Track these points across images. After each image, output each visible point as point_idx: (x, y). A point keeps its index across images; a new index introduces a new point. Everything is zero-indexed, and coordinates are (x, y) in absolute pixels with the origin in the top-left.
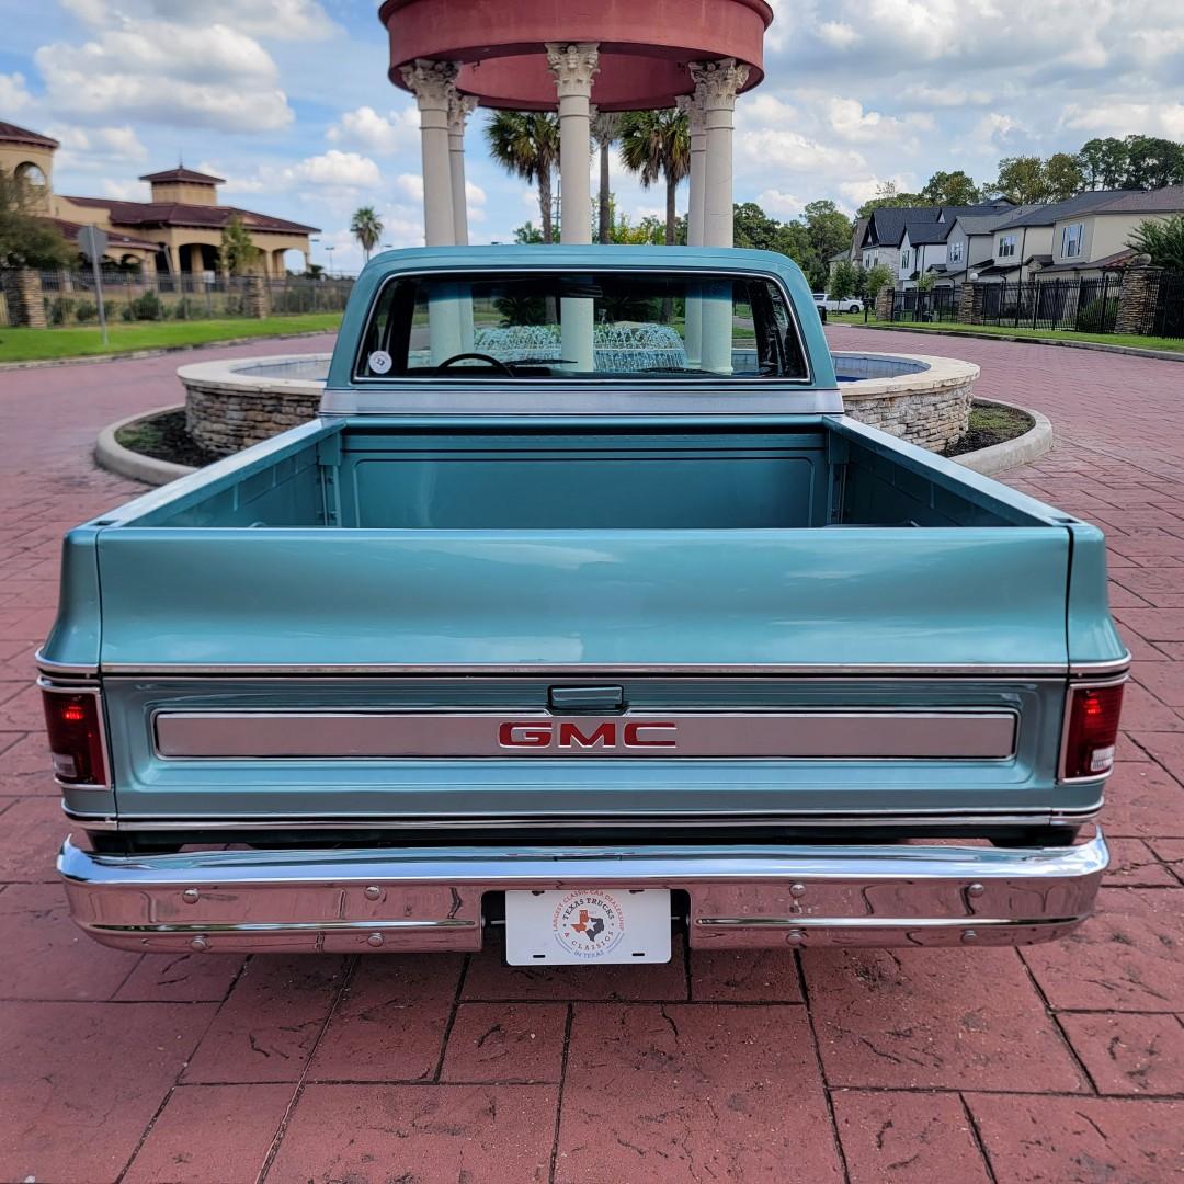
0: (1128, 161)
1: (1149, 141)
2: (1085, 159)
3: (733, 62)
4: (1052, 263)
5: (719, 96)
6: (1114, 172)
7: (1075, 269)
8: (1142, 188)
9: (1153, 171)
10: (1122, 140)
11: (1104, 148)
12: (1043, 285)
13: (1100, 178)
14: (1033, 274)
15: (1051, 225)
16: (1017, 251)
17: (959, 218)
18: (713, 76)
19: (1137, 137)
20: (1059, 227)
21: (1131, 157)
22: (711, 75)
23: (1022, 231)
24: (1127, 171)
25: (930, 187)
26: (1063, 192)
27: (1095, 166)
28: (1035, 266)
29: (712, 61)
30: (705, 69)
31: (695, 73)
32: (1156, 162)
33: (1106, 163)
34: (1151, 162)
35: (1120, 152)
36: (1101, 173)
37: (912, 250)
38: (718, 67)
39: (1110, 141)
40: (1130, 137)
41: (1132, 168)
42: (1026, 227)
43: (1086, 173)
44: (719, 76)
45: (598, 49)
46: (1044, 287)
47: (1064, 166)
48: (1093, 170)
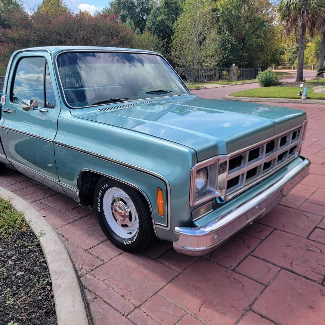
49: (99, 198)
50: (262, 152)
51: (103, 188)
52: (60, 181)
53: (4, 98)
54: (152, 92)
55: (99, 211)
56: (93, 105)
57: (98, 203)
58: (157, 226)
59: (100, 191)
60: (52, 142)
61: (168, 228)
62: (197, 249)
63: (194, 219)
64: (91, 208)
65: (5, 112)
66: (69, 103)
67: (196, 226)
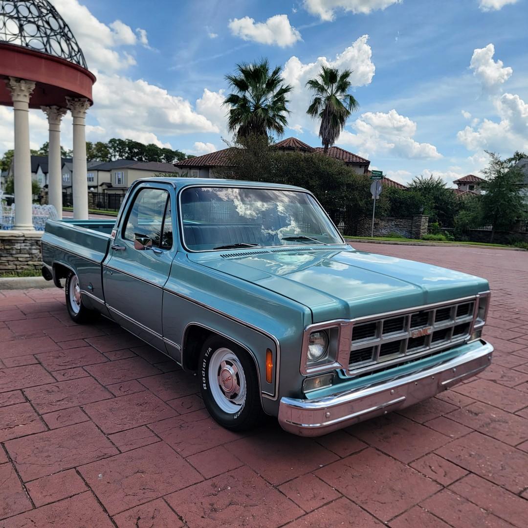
0: (127, 149)
1: (134, 142)
2: (110, 145)
3: (87, 100)
4: (111, 186)
5: (80, 112)
6: (122, 152)
7: (123, 190)
8: (133, 160)
9: (137, 154)
10: (124, 140)
11: (117, 142)
12: (109, 194)
13: (117, 154)
14: (104, 190)
15: (109, 171)
16: (95, 180)
17: (65, 163)
18: (78, 104)
19: (129, 140)
20: (113, 172)
21: (128, 147)
22: (76, 103)
23: (96, 172)
24: (127, 152)
25: (44, 147)
26: (103, 158)
27: (115, 149)
28: (104, 187)
29: (77, 98)
30: (73, 100)
31: (69, 100)
32: (138, 150)
33: (119, 148)
34: (136, 150)
35: (124, 145)
36: (117, 151)
37: (43, 175)
38: (80, 100)
39: (119, 140)
40: (127, 139)
41: (129, 152)
42: (98, 170)
43: (111, 151)
44: (80, 104)
45: (36, 84)
46: (110, 195)
47: (102, 147)
48: (114, 150)
49: (204, 371)
50: (407, 324)
51: (206, 355)
52: (163, 336)
53: (115, 232)
54: (290, 238)
55: (205, 388)
56: (214, 249)
57: (204, 378)
58: (263, 396)
59: (204, 360)
60: (162, 288)
61: (275, 399)
62: (311, 425)
63: (306, 390)
64: (195, 375)
65: (113, 248)
66: (187, 245)
67: (307, 399)
